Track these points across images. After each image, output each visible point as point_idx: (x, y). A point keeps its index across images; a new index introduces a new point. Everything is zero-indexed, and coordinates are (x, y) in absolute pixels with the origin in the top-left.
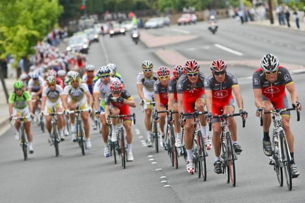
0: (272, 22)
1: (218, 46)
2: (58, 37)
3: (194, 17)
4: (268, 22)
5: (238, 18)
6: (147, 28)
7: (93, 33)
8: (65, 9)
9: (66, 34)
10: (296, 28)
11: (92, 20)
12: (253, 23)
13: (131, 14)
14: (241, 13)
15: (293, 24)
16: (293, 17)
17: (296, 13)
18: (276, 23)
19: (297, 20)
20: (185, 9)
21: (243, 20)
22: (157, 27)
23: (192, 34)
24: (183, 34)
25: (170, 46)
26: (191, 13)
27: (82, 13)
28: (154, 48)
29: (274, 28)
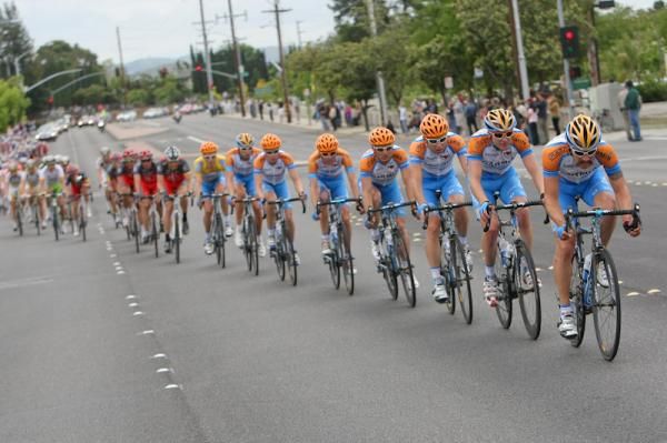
0: (244, 114)
1: (191, 138)
2: (25, 129)
3: (196, 107)
4: (239, 115)
5: (208, 111)
6: (118, 121)
7: (63, 123)
8: (33, 101)
9: (34, 127)
10: (269, 120)
11: (61, 111)
12: (222, 116)
13: (100, 107)
14: (211, 106)
15: (267, 117)
16: (266, 108)
17: (269, 105)
18: (249, 116)
19: (271, 113)
20: (187, 100)
21: (213, 112)
22: (155, 117)
23: (161, 127)
24: (153, 127)
25: (141, 138)
26: (193, 103)
27: (50, 106)
28: (124, 140)
29: (246, 121)
